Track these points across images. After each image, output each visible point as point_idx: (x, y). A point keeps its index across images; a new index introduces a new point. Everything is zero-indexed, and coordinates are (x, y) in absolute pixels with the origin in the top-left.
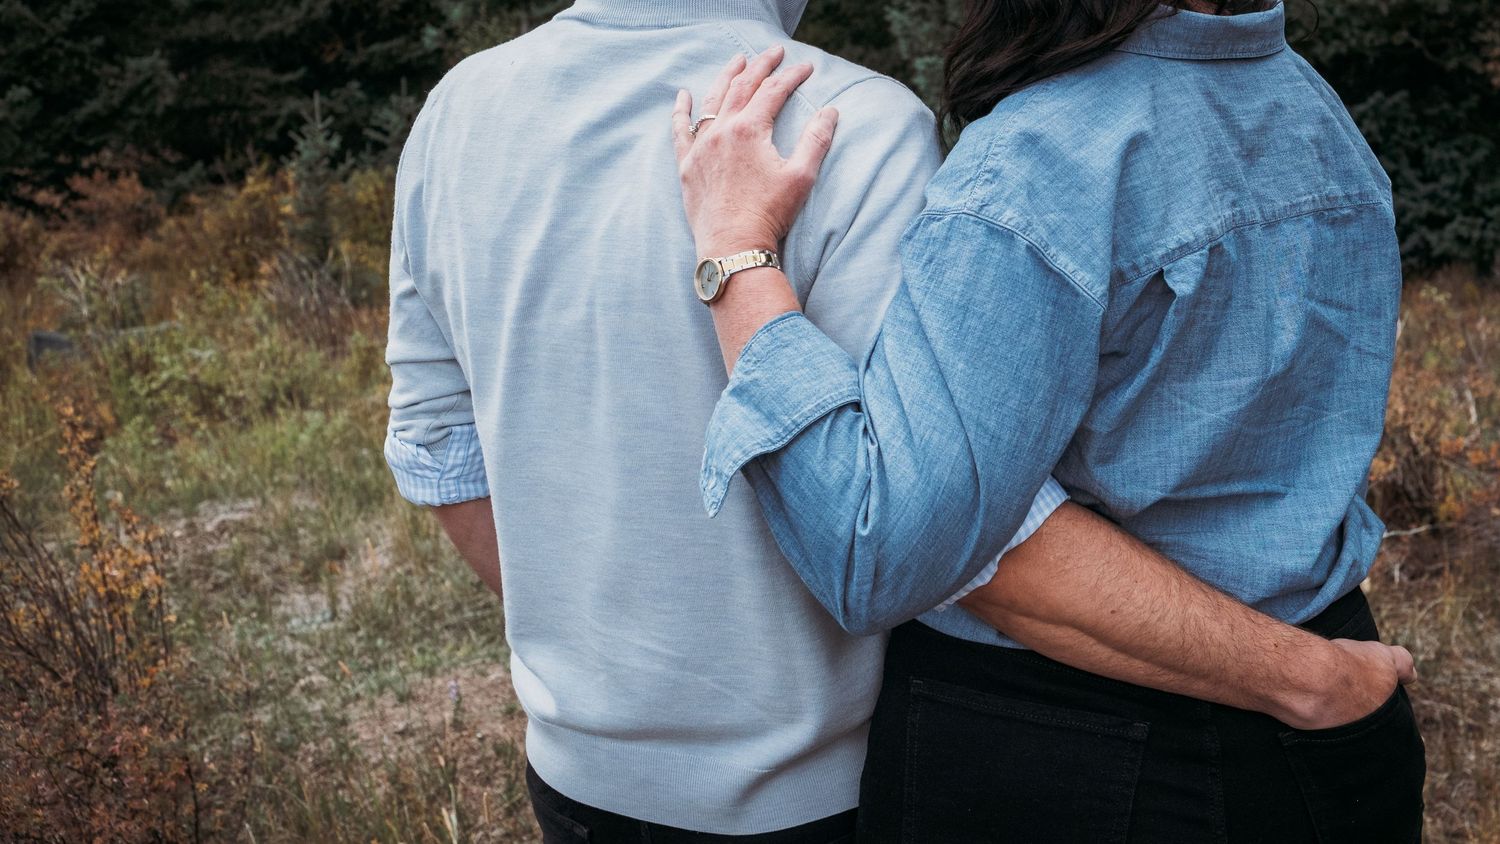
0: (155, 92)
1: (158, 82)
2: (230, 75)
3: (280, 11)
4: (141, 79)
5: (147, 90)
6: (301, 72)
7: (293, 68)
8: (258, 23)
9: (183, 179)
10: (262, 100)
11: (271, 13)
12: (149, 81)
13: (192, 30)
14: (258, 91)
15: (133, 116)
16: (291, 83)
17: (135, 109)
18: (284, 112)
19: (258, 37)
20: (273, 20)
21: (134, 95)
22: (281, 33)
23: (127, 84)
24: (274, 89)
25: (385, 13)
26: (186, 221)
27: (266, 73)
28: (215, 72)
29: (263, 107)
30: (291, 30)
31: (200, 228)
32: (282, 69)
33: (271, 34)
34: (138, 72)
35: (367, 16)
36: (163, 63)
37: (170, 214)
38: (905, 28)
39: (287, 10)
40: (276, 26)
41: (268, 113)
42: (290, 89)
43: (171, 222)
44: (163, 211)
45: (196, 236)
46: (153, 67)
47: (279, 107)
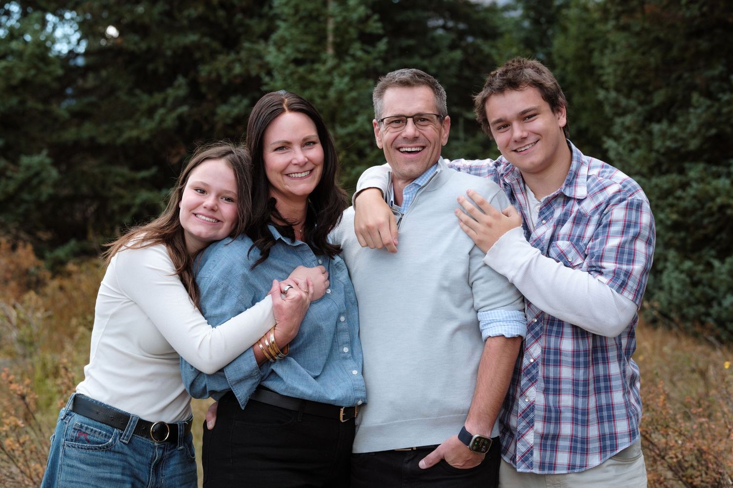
0: (41, 182)
1: (44, 174)
2: (96, 171)
3: (137, 122)
4: (32, 172)
5: (35, 182)
6: (154, 170)
7: (146, 167)
8: (120, 131)
9: (61, 252)
10: (121, 191)
11: (130, 123)
12: (37, 174)
13: (70, 135)
14: (118, 185)
15: (23, 201)
16: (144, 179)
17: (26, 196)
18: (138, 201)
19: (120, 141)
20: (132, 128)
21: (25, 185)
22: (138, 139)
23: (20, 176)
24: (131, 184)
25: (219, 126)
26: (67, 283)
27: (125, 170)
28: (85, 168)
29: (121, 197)
30: (145, 137)
31: (77, 288)
32: (137, 168)
33: (130, 139)
34: (28, 167)
35: (206, 128)
36: (48, 161)
37: (53, 277)
38: (618, 154)
39: (143, 120)
40: (135, 133)
41: (125, 202)
42: (145, 183)
43: (55, 284)
44: (48, 274)
45: (75, 294)
46: (41, 164)
47: (134, 197)
